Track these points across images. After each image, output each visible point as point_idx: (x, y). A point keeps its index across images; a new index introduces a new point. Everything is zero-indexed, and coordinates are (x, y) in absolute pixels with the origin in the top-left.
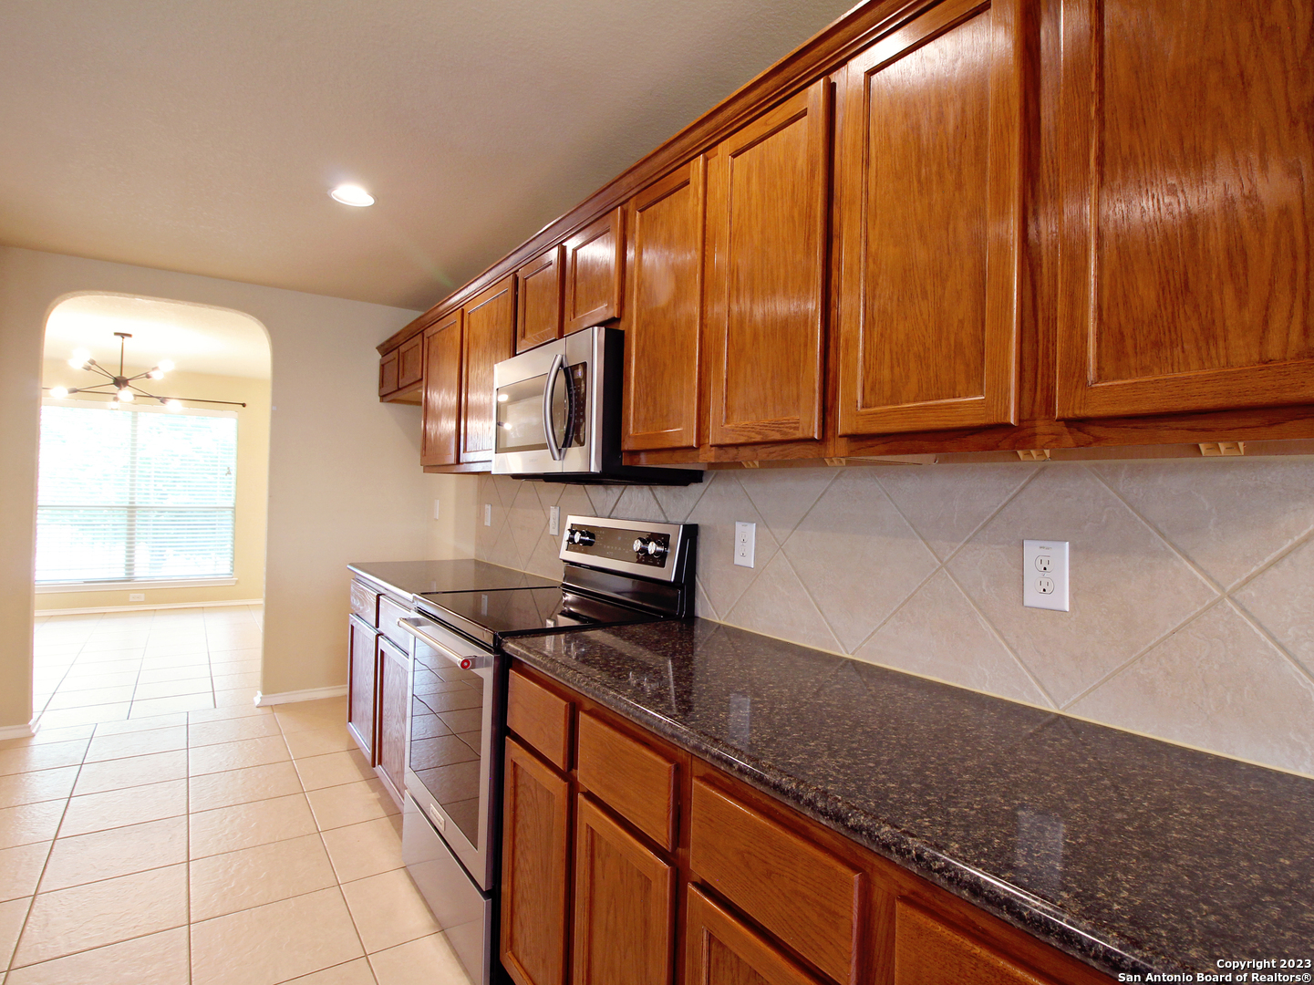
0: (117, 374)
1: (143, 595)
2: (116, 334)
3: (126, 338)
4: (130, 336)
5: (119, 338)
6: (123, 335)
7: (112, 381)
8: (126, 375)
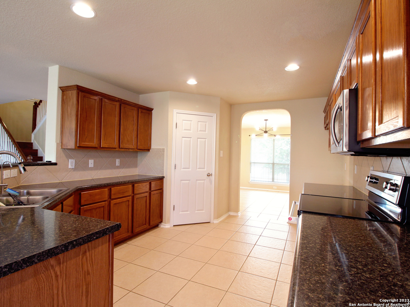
0: (265, 130)
1: (276, 187)
2: (265, 120)
3: (267, 121)
4: (267, 120)
5: (265, 121)
6: (266, 120)
7: (264, 132)
8: (267, 130)
